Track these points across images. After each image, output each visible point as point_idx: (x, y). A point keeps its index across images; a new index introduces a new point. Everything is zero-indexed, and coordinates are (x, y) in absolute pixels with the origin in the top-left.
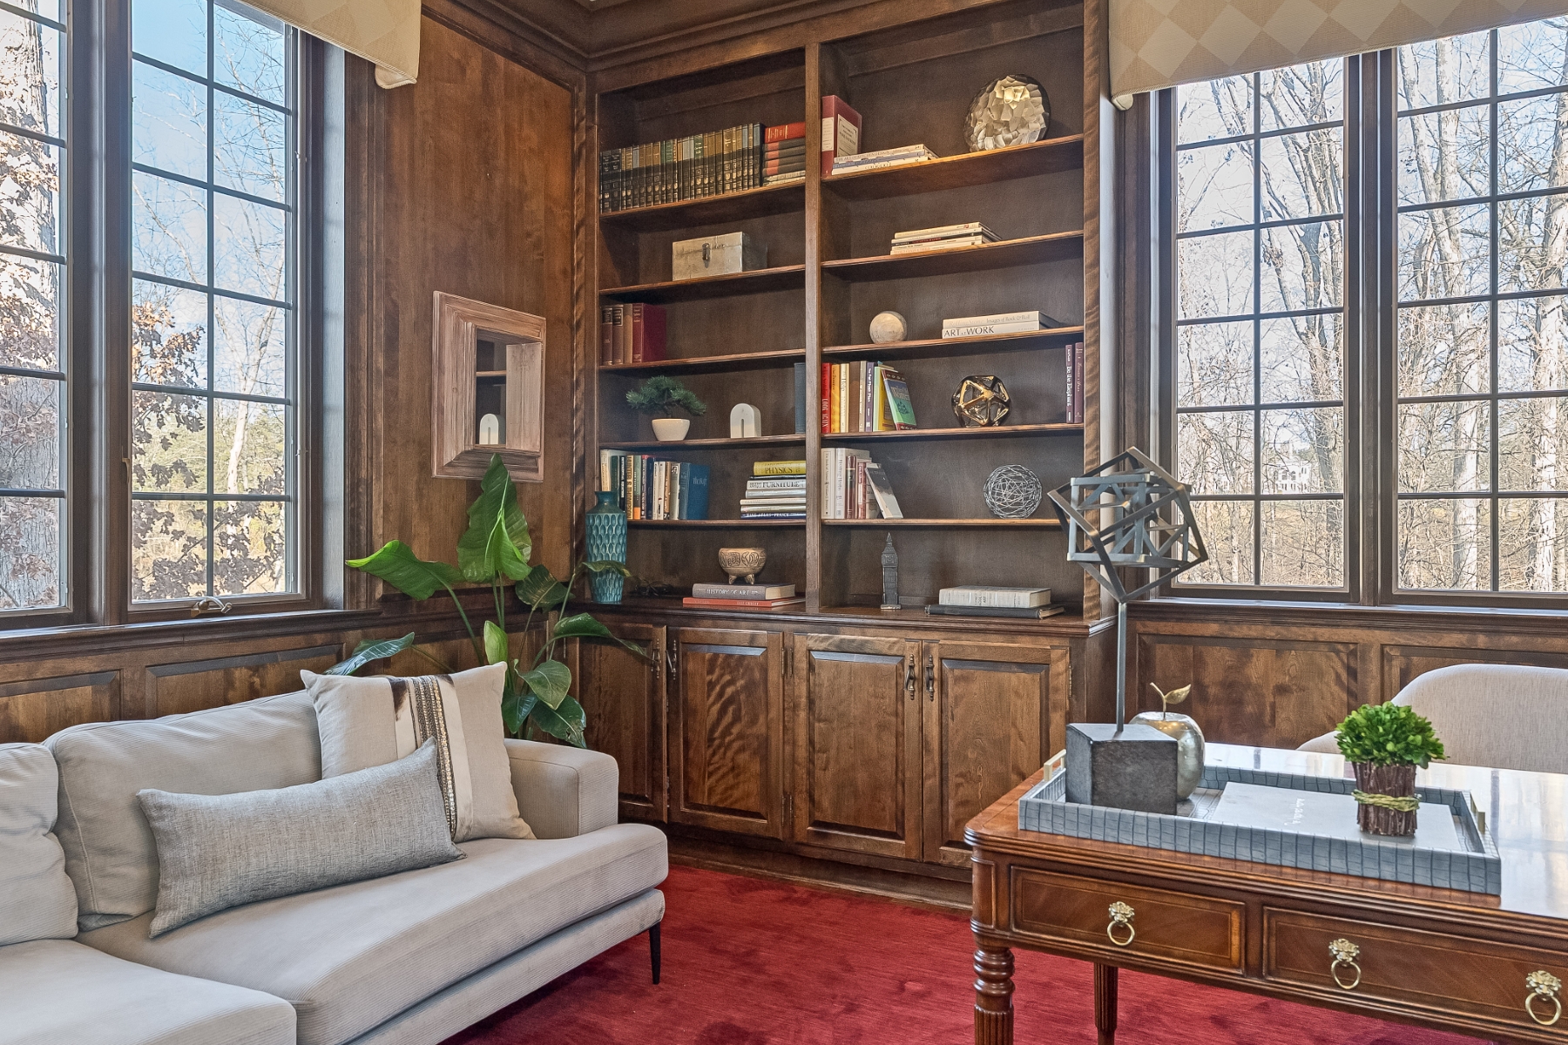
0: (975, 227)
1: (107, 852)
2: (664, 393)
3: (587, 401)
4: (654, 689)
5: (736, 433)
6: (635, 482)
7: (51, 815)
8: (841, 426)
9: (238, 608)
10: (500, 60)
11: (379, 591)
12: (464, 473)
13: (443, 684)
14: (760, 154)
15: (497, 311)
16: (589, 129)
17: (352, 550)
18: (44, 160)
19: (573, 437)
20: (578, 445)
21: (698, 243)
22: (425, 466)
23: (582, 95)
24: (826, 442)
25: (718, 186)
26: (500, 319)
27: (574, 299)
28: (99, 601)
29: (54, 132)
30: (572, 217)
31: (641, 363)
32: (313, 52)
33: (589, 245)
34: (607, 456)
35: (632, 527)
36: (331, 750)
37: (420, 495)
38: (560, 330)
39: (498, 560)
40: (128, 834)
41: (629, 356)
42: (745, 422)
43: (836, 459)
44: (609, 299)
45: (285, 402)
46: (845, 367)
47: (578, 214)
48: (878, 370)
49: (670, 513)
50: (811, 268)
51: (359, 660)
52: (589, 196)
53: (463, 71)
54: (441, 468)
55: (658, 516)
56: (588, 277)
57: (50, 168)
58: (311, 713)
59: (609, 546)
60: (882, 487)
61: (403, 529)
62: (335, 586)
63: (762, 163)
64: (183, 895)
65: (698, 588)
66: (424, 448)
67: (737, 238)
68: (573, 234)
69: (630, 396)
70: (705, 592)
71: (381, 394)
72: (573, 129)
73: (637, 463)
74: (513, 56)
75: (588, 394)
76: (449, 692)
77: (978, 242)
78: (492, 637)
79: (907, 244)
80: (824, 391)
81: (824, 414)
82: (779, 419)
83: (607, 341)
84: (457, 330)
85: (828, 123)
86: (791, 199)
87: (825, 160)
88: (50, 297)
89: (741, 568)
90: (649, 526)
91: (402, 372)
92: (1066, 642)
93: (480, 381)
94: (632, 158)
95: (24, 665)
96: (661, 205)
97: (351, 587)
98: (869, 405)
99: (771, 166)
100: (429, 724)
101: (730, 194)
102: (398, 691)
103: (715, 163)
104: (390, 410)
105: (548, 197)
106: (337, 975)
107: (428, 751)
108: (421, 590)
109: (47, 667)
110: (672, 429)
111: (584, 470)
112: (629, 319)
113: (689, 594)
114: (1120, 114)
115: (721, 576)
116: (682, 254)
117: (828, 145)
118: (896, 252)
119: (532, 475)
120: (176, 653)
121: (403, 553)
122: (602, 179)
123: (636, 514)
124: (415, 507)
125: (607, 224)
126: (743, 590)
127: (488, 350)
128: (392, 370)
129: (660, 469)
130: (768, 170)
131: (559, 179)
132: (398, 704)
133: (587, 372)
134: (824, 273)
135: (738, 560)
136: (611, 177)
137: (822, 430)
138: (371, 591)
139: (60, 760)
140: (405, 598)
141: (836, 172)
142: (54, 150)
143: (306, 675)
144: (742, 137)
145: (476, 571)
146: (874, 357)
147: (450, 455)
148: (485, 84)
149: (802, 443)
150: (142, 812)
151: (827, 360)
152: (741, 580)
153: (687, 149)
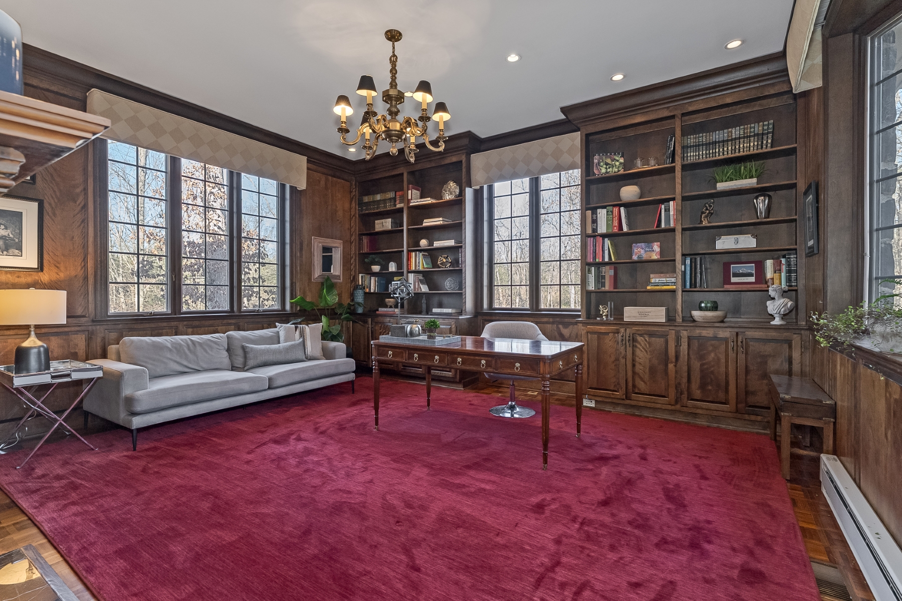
0: (441, 219)
1: (236, 355)
2: (374, 259)
3: (355, 262)
4: (368, 333)
5: (390, 270)
6: (366, 283)
7: (226, 348)
8: (413, 268)
9: (264, 311)
10: (330, 178)
11: (298, 308)
12: (320, 280)
13: (307, 327)
14: (395, 199)
15: (329, 240)
16: (355, 191)
17: (292, 298)
18: (222, 190)
19: (351, 271)
20: (353, 273)
21: (381, 221)
22: (310, 279)
23: (354, 183)
24: (409, 272)
25: (385, 207)
26: (329, 242)
27: (351, 235)
28: (235, 309)
29: (225, 184)
30: (351, 214)
31: (368, 251)
32: (282, 187)
33: (355, 221)
34: (360, 275)
35: (365, 293)
36: (282, 339)
37: (308, 285)
38: (347, 243)
39: (326, 301)
40: (240, 352)
41: (366, 250)
42: (392, 267)
43: (411, 277)
44: (361, 235)
45: (276, 264)
46: (414, 253)
47: (353, 213)
48: (421, 254)
49: (375, 290)
50: (405, 228)
51: (292, 322)
52: (356, 208)
53: (320, 182)
54: (314, 280)
55: (372, 291)
56: (355, 229)
57: (224, 192)
58: (278, 332)
59: (360, 297)
60: (423, 283)
61: (304, 293)
62: (288, 307)
63: (395, 201)
64: (251, 363)
65: (380, 309)
66: (309, 274)
67: (390, 220)
68: (351, 219)
69: (366, 260)
70: (382, 310)
71: (299, 262)
72: (351, 192)
73: (368, 277)
74: (334, 176)
75: (355, 259)
76: (307, 329)
77: (441, 222)
78: (324, 318)
79: (427, 223)
80: (409, 259)
81: (409, 265)
82: (400, 266)
83: (360, 246)
84: (318, 246)
85: (410, 192)
86: (401, 211)
87: (409, 201)
88: (224, 229)
89: (390, 304)
90: (370, 293)
91: (304, 256)
92: (455, 320)
93: (323, 256)
94: (366, 199)
95: (221, 321)
96: (372, 211)
97: (291, 307)
98: (419, 263)
99: (398, 202)
100: (302, 335)
101: (388, 209)
102: (296, 328)
103: (384, 201)
104: (301, 265)
105: (344, 210)
106: (276, 374)
107: (301, 340)
108: (308, 308)
109: (225, 321)
110: (376, 268)
111: (355, 279)
112: (365, 240)
113: (378, 310)
114: (476, 191)
115: (386, 306)
116: (377, 224)
117: (410, 198)
118: (424, 225)
119: (339, 281)
120: (252, 320)
121: (303, 299)
122: (359, 204)
123: (367, 290)
124: (307, 289)
125: (360, 216)
126: (390, 309)
127: (327, 249)
128: (301, 256)
129: (373, 278)
130: (397, 203)
131: (347, 205)
132: (296, 330)
133: (355, 253)
134: (408, 230)
135: (389, 302)
136: (361, 204)
137: (408, 269)
138: (296, 308)
139: (228, 337)
140: (305, 310)
141: (411, 204)
142: (225, 187)
143: (277, 324)
144: (391, 195)
145: (322, 305)
146: (420, 251)
147: (316, 276)
148: (326, 184)
149: (403, 272)
150: (244, 348)
151: (409, 252)
152: (391, 307)
153: (378, 197)
